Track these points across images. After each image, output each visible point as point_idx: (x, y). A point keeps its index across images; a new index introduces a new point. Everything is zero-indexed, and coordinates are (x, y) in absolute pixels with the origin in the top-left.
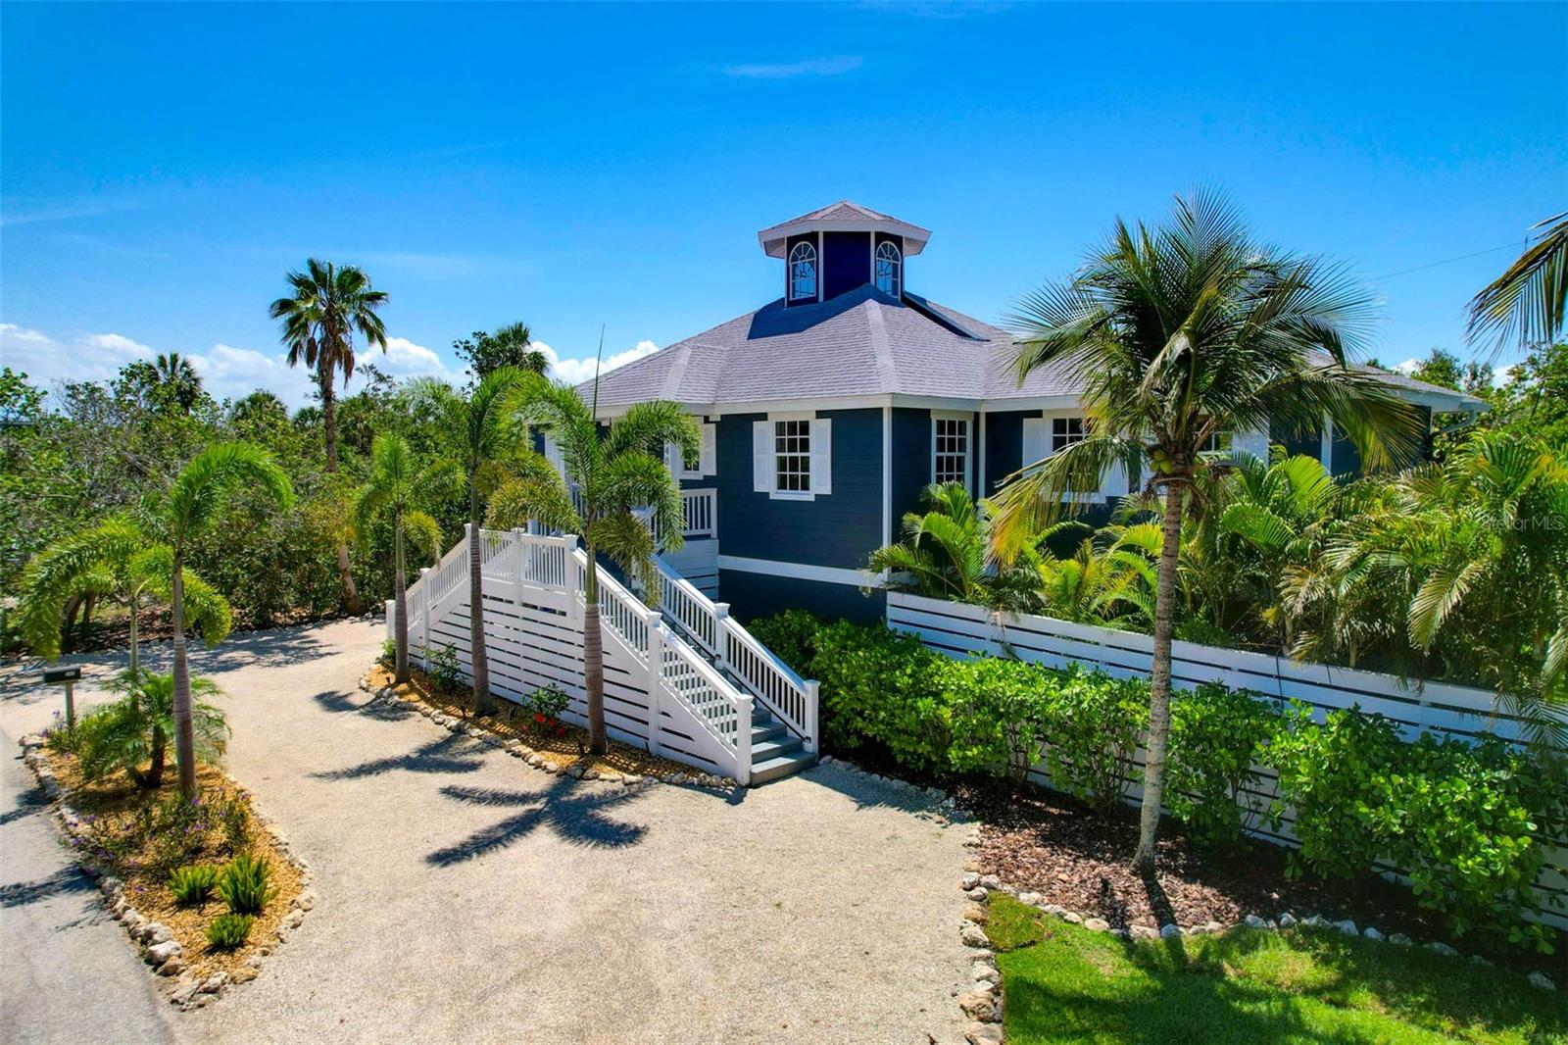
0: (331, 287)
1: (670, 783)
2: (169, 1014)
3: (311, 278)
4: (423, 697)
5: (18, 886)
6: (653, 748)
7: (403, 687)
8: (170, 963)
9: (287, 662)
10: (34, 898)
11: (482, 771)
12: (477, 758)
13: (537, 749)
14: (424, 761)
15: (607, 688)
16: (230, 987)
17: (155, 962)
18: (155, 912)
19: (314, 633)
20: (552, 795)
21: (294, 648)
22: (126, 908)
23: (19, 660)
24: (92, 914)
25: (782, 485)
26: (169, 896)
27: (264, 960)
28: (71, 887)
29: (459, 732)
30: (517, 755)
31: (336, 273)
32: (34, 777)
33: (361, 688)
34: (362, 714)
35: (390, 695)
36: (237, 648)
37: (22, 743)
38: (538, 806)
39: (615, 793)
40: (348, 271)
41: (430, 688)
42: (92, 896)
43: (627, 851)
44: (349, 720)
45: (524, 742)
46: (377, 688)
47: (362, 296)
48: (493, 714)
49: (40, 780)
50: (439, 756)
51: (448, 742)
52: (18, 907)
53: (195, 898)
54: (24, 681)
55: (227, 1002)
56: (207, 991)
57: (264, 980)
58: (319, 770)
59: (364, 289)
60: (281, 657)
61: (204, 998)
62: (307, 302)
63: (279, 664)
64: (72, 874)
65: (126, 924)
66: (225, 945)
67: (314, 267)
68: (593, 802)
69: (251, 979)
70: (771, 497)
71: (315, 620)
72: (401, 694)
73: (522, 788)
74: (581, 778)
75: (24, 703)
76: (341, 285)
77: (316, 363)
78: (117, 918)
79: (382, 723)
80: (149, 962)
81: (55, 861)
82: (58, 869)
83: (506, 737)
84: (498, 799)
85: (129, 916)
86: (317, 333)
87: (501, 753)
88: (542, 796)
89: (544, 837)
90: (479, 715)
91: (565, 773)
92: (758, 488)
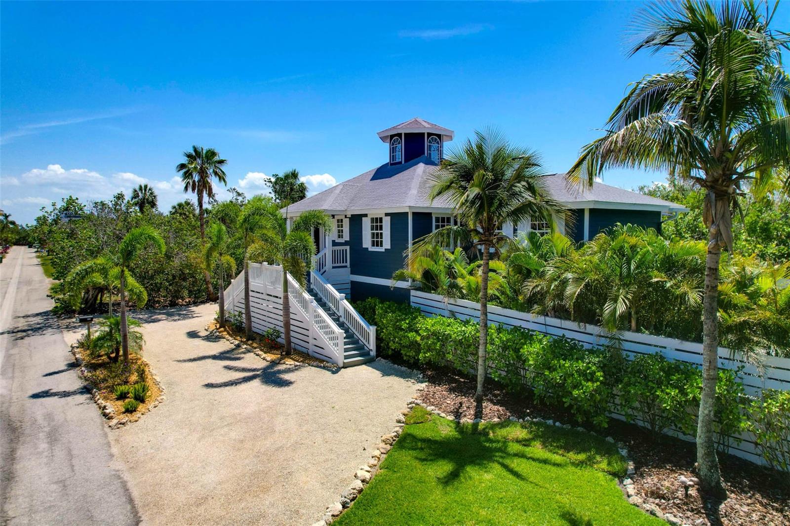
0: (202, 158)
1: (312, 366)
2: (107, 430)
3: (194, 154)
4: (228, 333)
5: (64, 392)
6: (310, 353)
7: (222, 329)
8: (110, 415)
9: (179, 320)
10: (69, 396)
11: (242, 360)
12: (242, 356)
13: (265, 353)
14: (221, 356)
15: (292, 328)
16: (129, 423)
17: (105, 415)
18: (108, 401)
19: (194, 308)
20: (265, 369)
21: (183, 314)
22: (99, 399)
23: (74, 316)
24: (88, 401)
25: (373, 245)
26: (114, 396)
27: (142, 416)
28: (82, 393)
29: (238, 346)
30: (257, 355)
31: (204, 152)
32: (74, 358)
33: (206, 330)
34: (203, 340)
35: (215, 332)
36: (160, 314)
37: (71, 346)
38: (258, 373)
39: (289, 369)
40: (210, 151)
41: (232, 331)
42: (89, 396)
43: (286, 389)
44: (197, 341)
45: (262, 350)
46: (211, 330)
47: (216, 161)
48: (253, 339)
49: (76, 359)
50: (228, 355)
51: (233, 350)
52: (64, 398)
53: (122, 397)
54: (75, 324)
55: (127, 427)
56: (120, 424)
57: (141, 422)
58: (179, 359)
59: (216, 158)
60: (177, 318)
61: (120, 426)
62: (192, 165)
63: (175, 320)
64: (82, 389)
65: (98, 404)
66: (130, 411)
67: (195, 150)
68: (280, 372)
69: (136, 421)
70: (369, 250)
71: (196, 304)
72: (220, 332)
73: (255, 367)
74: (279, 363)
75: (74, 332)
76: (207, 156)
77: (196, 191)
78: (95, 403)
79: (209, 343)
80: (104, 415)
81: (78, 384)
82: (79, 387)
83: (255, 348)
84: (244, 370)
85: (99, 402)
86: (196, 178)
87: (252, 354)
88: (260, 370)
89: (256, 383)
90: (248, 340)
91: (273, 362)
92: (364, 246)
